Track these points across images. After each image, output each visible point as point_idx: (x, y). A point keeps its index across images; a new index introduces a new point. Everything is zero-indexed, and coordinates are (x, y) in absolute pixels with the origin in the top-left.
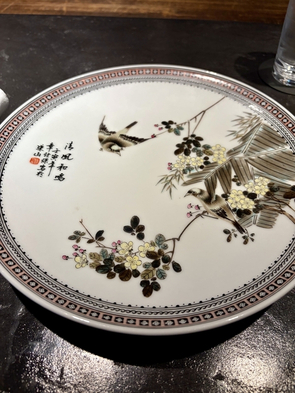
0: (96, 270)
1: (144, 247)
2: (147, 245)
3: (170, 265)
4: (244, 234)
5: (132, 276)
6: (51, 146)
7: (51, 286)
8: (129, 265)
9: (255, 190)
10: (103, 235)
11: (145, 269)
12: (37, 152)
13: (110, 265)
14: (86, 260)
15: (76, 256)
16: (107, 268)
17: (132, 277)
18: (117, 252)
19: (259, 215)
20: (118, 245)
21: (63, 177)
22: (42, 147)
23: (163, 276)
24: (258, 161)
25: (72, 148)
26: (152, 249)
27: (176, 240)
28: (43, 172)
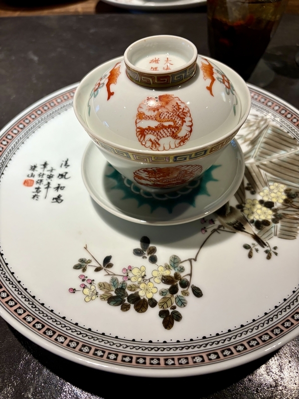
0: (109, 302)
1: (158, 271)
2: (161, 269)
3: (190, 290)
4: (266, 248)
5: (149, 306)
6: (45, 165)
7: (59, 326)
8: (144, 294)
9: (271, 198)
10: (112, 261)
11: (162, 297)
12: (30, 172)
13: (123, 295)
14: (95, 292)
15: (84, 288)
16: (120, 299)
17: (149, 307)
18: (129, 279)
19: (279, 225)
20: (129, 271)
21: (62, 198)
22: (35, 167)
23: (183, 304)
24: (271, 165)
25: (68, 166)
26: (167, 273)
27: (193, 261)
28: (39, 194)
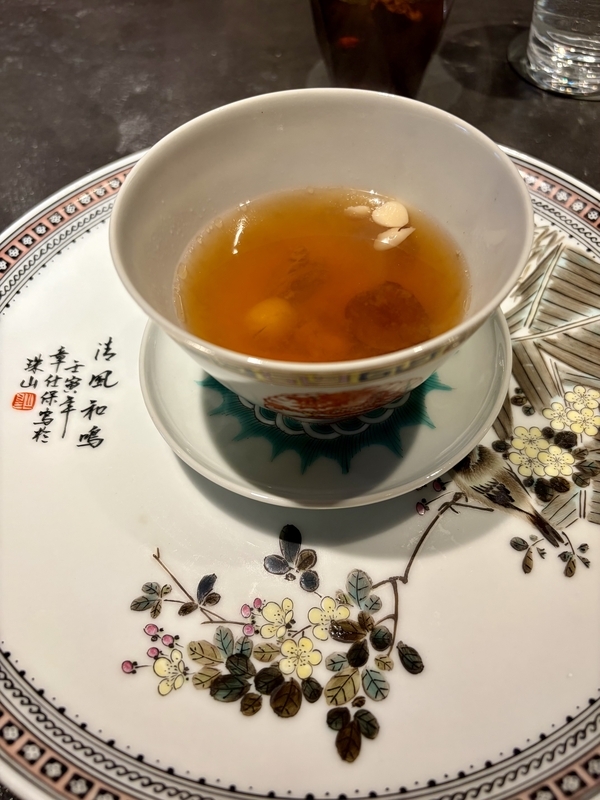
0: (213, 694)
1: (322, 610)
2: (328, 603)
3: (394, 656)
4: (563, 548)
5: (304, 699)
6: (60, 355)
8: (292, 667)
9: (569, 423)
10: (217, 588)
11: (333, 674)
12: (26, 376)
13: (244, 673)
14: (182, 668)
15: (156, 658)
16: (238, 684)
17: (305, 703)
18: (257, 632)
19: (589, 490)
20: (256, 611)
21: (100, 435)
22: (38, 361)
23: (380, 691)
24: (567, 344)
25: (113, 355)
26: (342, 614)
27: (399, 582)
28: (48, 428)
